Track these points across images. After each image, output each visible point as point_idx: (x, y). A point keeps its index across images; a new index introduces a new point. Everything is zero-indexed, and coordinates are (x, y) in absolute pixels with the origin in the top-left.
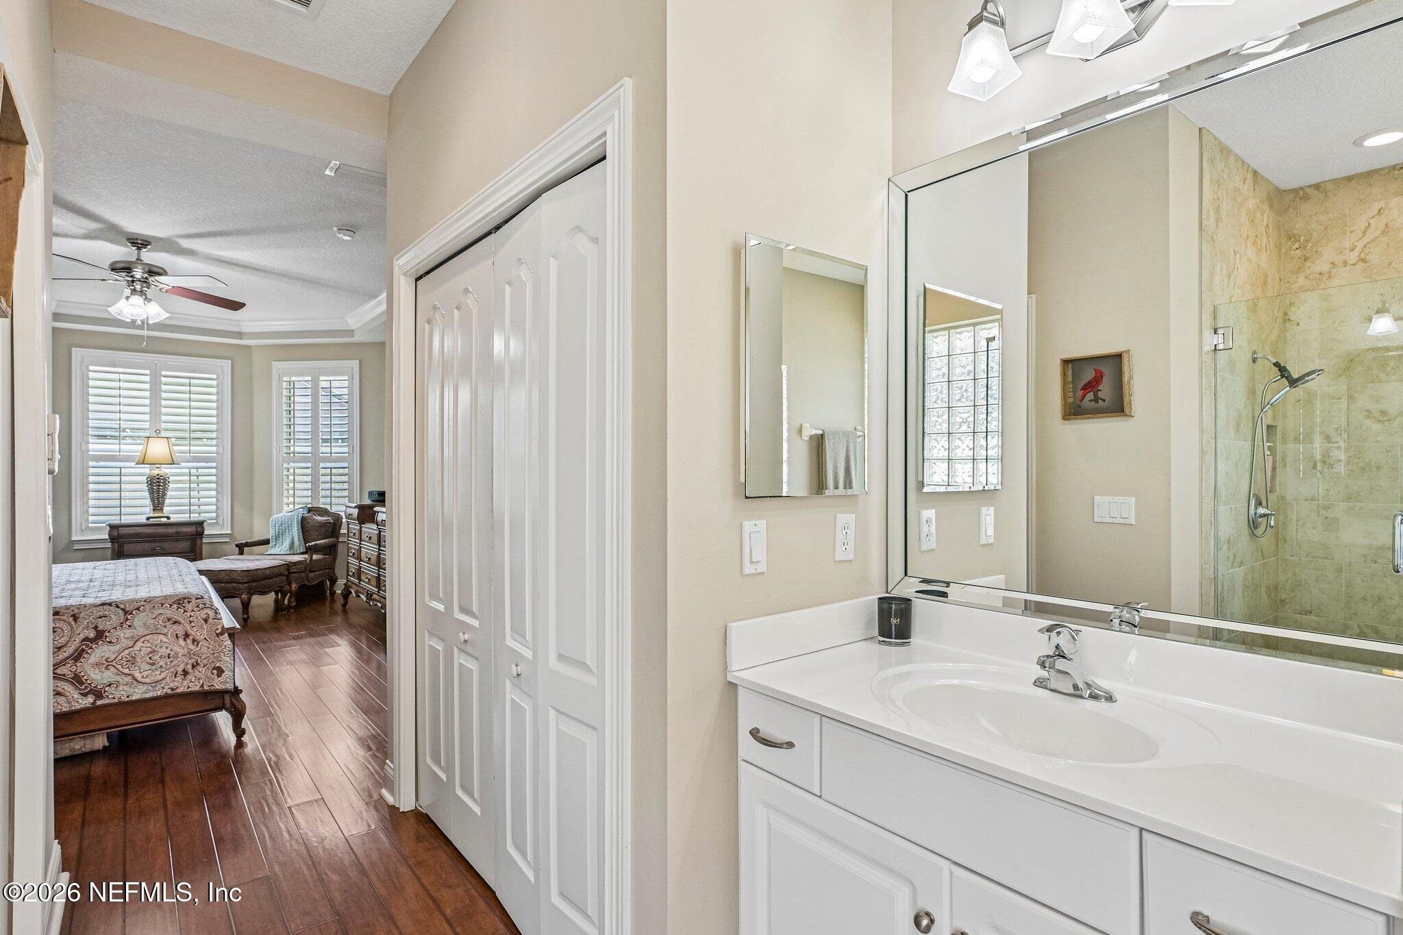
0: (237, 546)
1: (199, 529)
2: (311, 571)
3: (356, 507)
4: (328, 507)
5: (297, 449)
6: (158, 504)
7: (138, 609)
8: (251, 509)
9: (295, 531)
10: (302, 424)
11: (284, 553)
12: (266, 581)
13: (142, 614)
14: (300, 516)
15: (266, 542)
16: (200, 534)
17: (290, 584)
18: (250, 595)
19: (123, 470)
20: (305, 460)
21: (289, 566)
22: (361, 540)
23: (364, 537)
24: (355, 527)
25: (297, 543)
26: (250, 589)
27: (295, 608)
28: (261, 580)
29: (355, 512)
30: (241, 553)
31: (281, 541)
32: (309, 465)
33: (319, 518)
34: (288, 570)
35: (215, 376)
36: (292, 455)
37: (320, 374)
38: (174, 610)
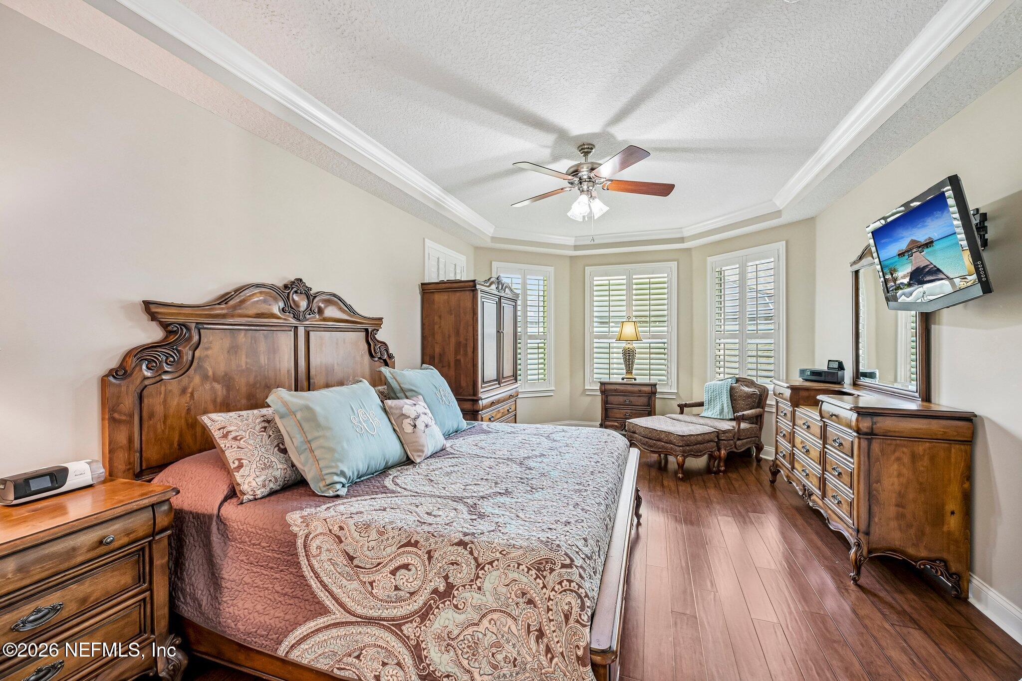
0: (679, 406)
1: (653, 389)
2: (739, 439)
3: (788, 387)
4: (754, 379)
5: (727, 328)
6: (629, 370)
7: (491, 563)
8: (691, 374)
9: (725, 399)
10: (731, 305)
11: (715, 417)
12: (698, 446)
13: (495, 573)
14: (729, 385)
15: (701, 404)
16: (654, 393)
17: (719, 450)
18: (685, 457)
19: (611, 345)
20: (733, 336)
21: (718, 433)
22: (794, 424)
23: (799, 422)
24: (786, 407)
25: (726, 410)
26: (684, 452)
27: (724, 472)
28: (694, 445)
29: (788, 393)
30: (682, 412)
31: (713, 405)
32: (737, 341)
33: (746, 389)
34: (718, 437)
35: (666, 275)
36: (722, 332)
37: (747, 261)
38: (532, 579)
